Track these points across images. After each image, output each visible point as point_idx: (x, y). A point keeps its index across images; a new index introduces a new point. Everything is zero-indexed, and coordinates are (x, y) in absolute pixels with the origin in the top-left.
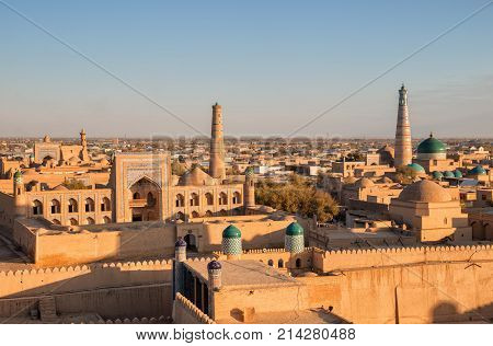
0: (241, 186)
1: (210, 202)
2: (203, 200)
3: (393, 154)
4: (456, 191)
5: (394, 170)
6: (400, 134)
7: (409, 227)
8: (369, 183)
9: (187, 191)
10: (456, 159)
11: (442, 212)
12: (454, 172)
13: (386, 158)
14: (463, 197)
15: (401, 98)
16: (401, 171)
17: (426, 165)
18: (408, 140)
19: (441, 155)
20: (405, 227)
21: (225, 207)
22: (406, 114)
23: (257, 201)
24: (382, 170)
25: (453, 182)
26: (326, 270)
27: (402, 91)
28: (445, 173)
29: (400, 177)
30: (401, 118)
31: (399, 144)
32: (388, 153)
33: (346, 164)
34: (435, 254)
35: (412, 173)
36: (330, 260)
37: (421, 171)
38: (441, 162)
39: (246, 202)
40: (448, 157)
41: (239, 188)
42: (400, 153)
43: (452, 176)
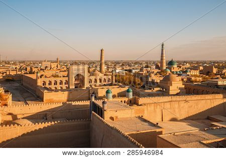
0: (111, 76)
1: (101, 81)
2: (98, 81)
3: (160, 66)
4: (180, 78)
5: (160, 71)
6: (162, 59)
7: (166, 90)
8: (153, 75)
9: (93, 78)
10: (180, 67)
11: (176, 85)
12: (179, 72)
13: (157, 67)
14: (182, 80)
15: (162, 47)
16: (163, 71)
17: (170, 70)
18: (164, 61)
19: (175, 66)
20: (164, 90)
21: (105, 83)
22: (164, 53)
23: (116, 81)
24: (156, 71)
25: (179, 75)
26: (140, 104)
27: (163, 45)
28: (176, 72)
29: (162, 73)
30: (162, 54)
31: (162, 62)
32: (158, 65)
33: (144, 69)
34: (174, 98)
35: (166, 72)
36: (141, 101)
37: (169, 71)
38: (175, 68)
39: (112, 81)
40: (178, 67)
41: (110, 77)
42: (162, 66)
43: (179, 73)
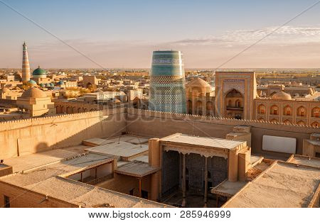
3: (21, 75)
4: (50, 92)
5: (22, 83)
6: (24, 66)
8: (8, 90)
10: (51, 77)
11: (42, 102)
12: (50, 84)
13: (17, 78)
14: (54, 95)
15: (24, 49)
16: (25, 83)
19: (44, 76)
20: (24, 110)
24: (15, 83)
25: (50, 88)
27: (24, 45)
28: (46, 85)
29: (24, 86)
30: (24, 58)
31: (24, 71)
32: (19, 75)
34: (41, 121)
35: (30, 85)
37: (34, 83)
38: (44, 79)
40: (47, 77)
42: (24, 76)
43: (49, 86)
